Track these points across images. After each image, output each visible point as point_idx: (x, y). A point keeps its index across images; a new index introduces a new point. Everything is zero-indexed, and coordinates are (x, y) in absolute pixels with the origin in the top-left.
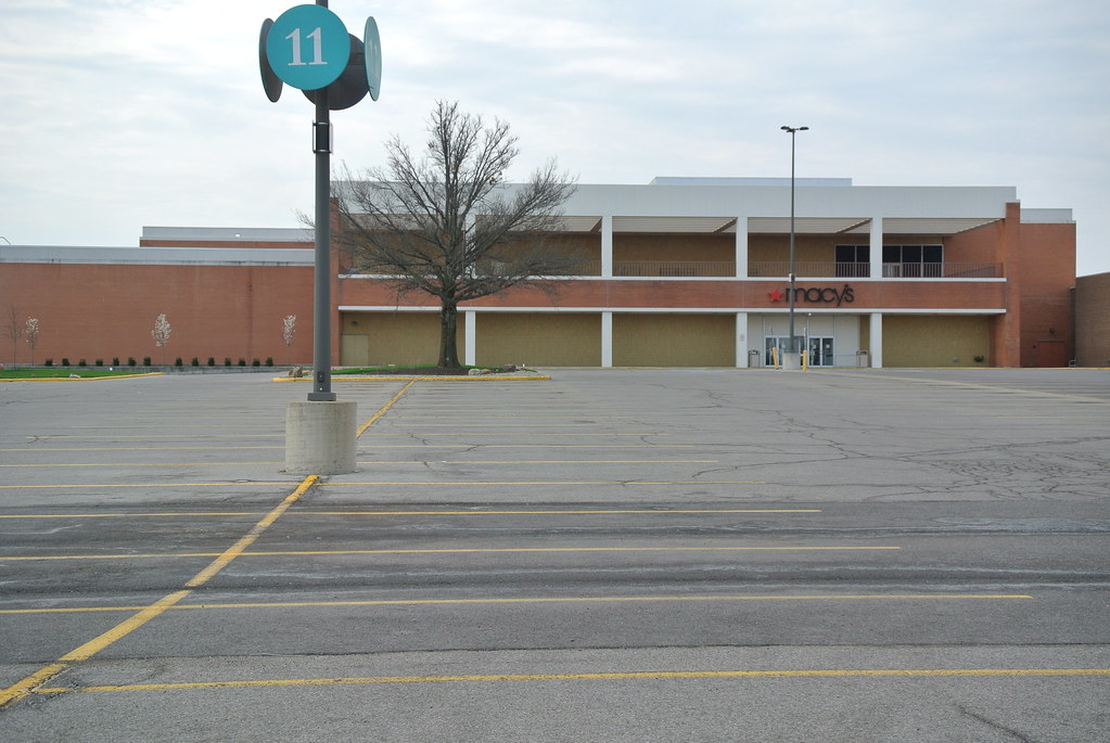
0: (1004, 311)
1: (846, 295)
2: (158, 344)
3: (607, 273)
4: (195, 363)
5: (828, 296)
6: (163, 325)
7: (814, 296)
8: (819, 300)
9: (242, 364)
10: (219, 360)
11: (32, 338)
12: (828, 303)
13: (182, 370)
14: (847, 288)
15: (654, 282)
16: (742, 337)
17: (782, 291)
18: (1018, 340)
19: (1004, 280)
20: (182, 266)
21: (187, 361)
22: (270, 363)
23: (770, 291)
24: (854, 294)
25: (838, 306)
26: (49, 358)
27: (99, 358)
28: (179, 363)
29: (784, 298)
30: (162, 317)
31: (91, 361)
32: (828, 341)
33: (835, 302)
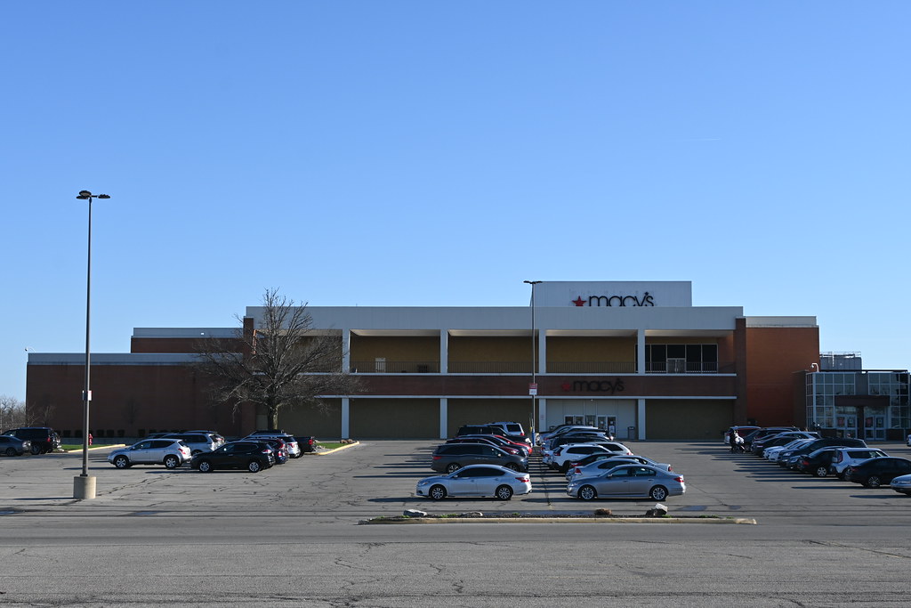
0: (735, 398)
1: (618, 386)
3: (444, 371)
5: (605, 387)
7: (594, 386)
8: (597, 390)
12: (604, 392)
14: (619, 381)
15: (478, 376)
16: (542, 416)
17: (570, 383)
18: (745, 419)
19: (735, 375)
20: (136, 366)
23: (562, 383)
24: (623, 386)
25: (612, 394)
29: (572, 388)
32: (611, 419)
33: (611, 390)
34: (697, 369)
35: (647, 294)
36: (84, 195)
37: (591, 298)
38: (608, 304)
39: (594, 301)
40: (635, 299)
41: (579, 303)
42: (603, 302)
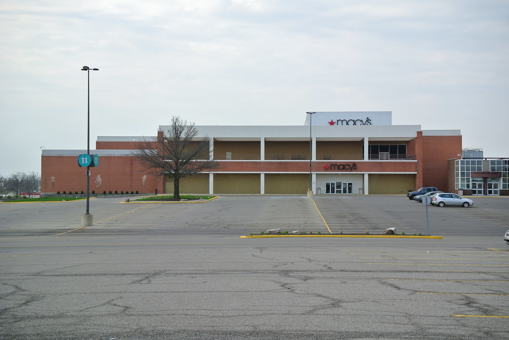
0: (416, 173)
1: (354, 167)
2: (97, 186)
3: (263, 159)
4: (110, 193)
5: (347, 167)
6: (99, 179)
7: (341, 167)
8: (343, 169)
9: (127, 193)
10: (119, 192)
11: (53, 184)
12: (347, 170)
13: (105, 195)
14: (354, 164)
15: (280, 162)
16: (314, 183)
17: (329, 165)
18: (422, 184)
19: (416, 161)
20: (107, 156)
21: (107, 192)
22: (137, 193)
23: (324, 166)
24: (357, 167)
25: (351, 171)
26: (59, 191)
27: (76, 191)
28: (105, 193)
29: (330, 168)
30: (99, 176)
31: (73, 192)
32: (350, 184)
33: (350, 169)
34: (395, 158)
35: (368, 118)
36: (86, 68)
37: (338, 121)
38: (347, 124)
39: (340, 122)
40: (361, 121)
41: (332, 123)
42: (345, 123)
